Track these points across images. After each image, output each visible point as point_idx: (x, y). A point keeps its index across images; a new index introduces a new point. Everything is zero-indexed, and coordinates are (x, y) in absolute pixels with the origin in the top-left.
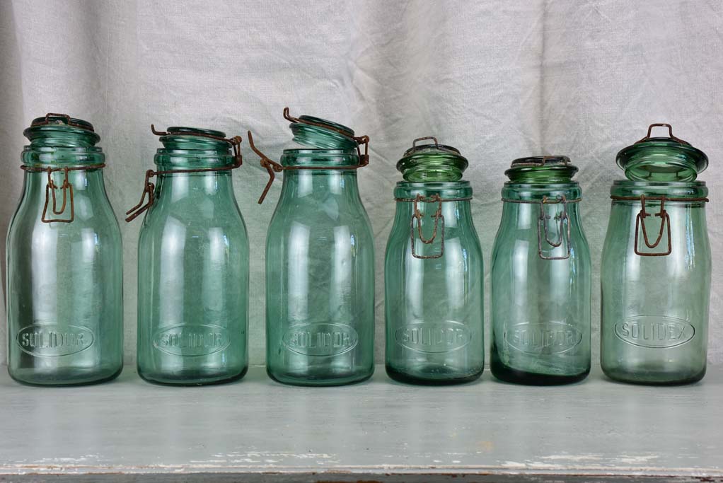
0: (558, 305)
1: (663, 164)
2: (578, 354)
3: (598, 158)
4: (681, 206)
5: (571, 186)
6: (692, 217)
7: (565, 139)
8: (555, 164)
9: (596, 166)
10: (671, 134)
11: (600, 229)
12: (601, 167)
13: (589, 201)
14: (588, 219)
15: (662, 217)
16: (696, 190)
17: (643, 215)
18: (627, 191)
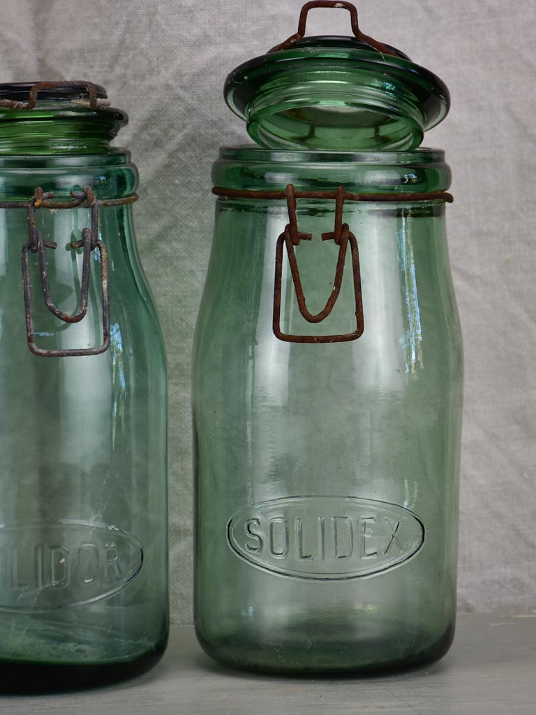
0: (83, 475)
1: (340, 105)
2: (137, 599)
3: (183, 87)
4: (387, 214)
5: (109, 163)
6: (414, 242)
7: (96, 36)
8: (66, 104)
9: (178, 108)
10: (355, 28)
11: (192, 273)
12: (190, 111)
13: (164, 199)
14: (162, 245)
15: (340, 242)
16: (420, 172)
17: (291, 236)
18: (251, 175)
